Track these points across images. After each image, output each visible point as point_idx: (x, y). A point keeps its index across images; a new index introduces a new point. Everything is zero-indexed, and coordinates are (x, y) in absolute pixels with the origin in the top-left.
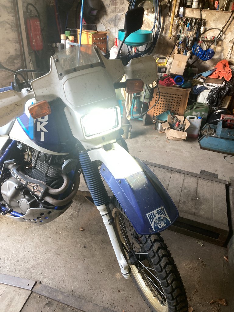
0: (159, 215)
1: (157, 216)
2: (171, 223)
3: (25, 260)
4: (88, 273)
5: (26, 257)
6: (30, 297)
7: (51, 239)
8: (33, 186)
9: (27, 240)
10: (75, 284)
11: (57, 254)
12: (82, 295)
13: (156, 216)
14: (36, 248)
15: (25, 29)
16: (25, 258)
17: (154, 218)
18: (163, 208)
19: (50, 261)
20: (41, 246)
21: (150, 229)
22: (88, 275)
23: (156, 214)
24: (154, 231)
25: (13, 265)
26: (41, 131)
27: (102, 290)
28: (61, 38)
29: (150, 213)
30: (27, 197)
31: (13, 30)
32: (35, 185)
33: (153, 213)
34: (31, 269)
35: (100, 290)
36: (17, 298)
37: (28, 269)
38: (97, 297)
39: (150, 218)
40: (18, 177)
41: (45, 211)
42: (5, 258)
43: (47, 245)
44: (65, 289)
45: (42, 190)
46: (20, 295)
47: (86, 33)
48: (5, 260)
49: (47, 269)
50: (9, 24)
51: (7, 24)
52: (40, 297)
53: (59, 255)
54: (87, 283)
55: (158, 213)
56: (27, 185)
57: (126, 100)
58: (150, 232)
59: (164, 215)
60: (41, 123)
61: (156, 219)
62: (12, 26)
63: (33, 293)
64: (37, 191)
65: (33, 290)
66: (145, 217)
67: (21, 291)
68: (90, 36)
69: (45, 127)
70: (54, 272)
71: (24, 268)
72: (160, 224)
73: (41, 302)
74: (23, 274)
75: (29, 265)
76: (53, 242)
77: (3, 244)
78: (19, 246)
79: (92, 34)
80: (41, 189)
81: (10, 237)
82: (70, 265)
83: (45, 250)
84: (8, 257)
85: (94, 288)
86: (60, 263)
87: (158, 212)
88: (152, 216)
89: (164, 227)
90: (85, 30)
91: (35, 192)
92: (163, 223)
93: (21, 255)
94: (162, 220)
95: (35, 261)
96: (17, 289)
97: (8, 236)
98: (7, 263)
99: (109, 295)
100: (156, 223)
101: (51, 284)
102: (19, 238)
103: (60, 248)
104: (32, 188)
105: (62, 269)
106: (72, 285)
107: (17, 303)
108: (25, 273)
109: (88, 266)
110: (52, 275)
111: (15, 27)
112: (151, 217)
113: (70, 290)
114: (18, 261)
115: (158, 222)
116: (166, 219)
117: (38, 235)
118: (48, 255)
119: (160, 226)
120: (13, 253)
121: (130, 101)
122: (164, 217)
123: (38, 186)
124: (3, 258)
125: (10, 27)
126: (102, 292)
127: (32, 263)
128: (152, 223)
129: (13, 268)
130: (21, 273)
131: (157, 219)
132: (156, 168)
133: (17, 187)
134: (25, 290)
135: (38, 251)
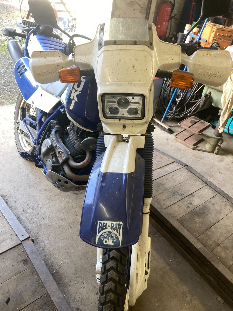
0: (111, 229)
1: (109, 229)
2: (120, 245)
3: (43, 216)
4: (83, 258)
5: (46, 214)
6: (17, 247)
7: (74, 210)
8: (59, 151)
9: (56, 201)
10: (66, 261)
11: (70, 225)
12: (64, 273)
13: (107, 228)
14: (58, 211)
15: (154, 13)
16: (44, 214)
17: (103, 229)
18: (121, 224)
19: (61, 229)
20: (62, 212)
21: (93, 238)
22: (82, 260)
23: (109, 226)
24: (97, 243)
25: (32, 215)
26: (74, 99)
27: (84, 281)
28: (185, 29)
29: (102, 222)
30: (54, 159)
31: (141, 12)
32: (61, 150)
33: (106, 223)
34: (43, 226)
35: (82, 280)
36: (8, 241)
37: (41, 225)
38: (76, 285)
39: (100, 227)
40: (53, 138)
41: (62, 179)
42: (31, 206)
43: (68, 214)
44: (55, 259)
45: (64, 158)
46: (12, 240)
47: (211, 26)
48: (30, 208)
49: (53, 234)
50: (140, 5)
51: (137, 5)
52: (23, 251)
53: (71, 227)
54: (76, 267)
55: (112, 227)
56: (55, 148)
57: (224, 109)
58: (91, 242)
59: (117, 232)
60: (76, 91)
61: (105, 232)
62: (142, 8)
63: (21, 245)
64: (60, 157)
65: (22, 242)
66: (96, 223)
67: (15, 238)
68: (214, 30)
69: (77, 96)
70: (57, 240)
71: (38, 222)
72: (107, 240)
73: (21, 255)
74: (34, 226)
75: (43, 222)
76: (73, 214)
77: (37, 194)
78: (47, 202)
79: (216, 28)
80: (63, 156)
81: (46, 192)
82: (73, 242)
83: (63, 217)
84: (34, 207)
85: (78, 275)
86: (67, 235)
87: (113, 225)
88: (104, 226)
89: (110, 246)
90: (212, 23)
91: (59, 157)
92: (111, 240)
93: (43, 211)
94: (112, 237)
95: (50, 221)
96: (14, 235)
97: (45, 190)
98: (30, 210)
99: (86, 290)
100: (103, 236)
101: (47, 248)
102: (51, 197)
103: (76, 222)
104: (57, 153)
105: (64, 241)
106: (63, 259)
107: (5, 245)
108: (36, 227)
109: (87, 253)
110: (54, 241)
111: (144, 9)
112: (102, 227)
113: (58, 263)
114: (38, 214)
115: (106, 236)
116: (117, 238)
117: (67, 202)
118: (62, 223)
119: (106, 242)
120: (39, 205)
121: (228, 111)
122: (116, 235)
123: (62, 152)
124: (30, 205)
125: (140, 8)
126: (82, 284)
127: (46, 221)
128: (99, 233)
129: (31, 217)
130: (34, 224)
131: (107, 232)
132: (219, 195)
133: (49, 147)
134: (18, 239)
135: (57, 215)
